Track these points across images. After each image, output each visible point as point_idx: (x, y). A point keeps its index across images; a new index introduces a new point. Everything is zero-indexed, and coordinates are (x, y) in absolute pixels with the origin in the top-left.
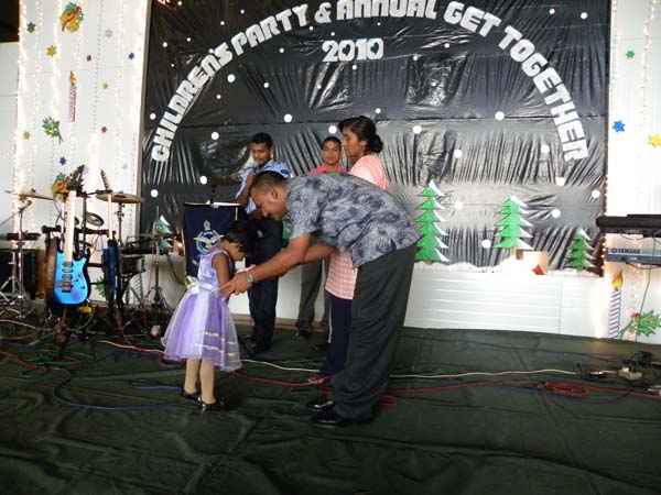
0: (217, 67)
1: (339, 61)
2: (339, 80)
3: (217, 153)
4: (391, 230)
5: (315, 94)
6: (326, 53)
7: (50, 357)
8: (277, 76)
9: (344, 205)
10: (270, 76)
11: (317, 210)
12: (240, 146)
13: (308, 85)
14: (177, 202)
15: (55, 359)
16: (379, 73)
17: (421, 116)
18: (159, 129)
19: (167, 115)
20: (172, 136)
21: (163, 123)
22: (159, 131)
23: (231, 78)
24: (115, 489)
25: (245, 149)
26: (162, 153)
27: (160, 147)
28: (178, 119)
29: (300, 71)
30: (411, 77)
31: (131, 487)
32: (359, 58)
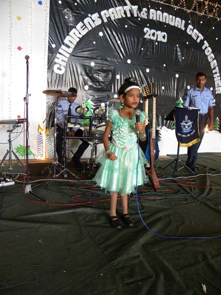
0: (93, 26)
1: (150, 39)
6: (146, 34)
19: (63, 47)
20: (66, 60)
21: (60, 51)
22: (58, 55)
23: (101, 34)
26: (60, 69)
27: (59, 65)
28: (70, 50)
32: (158, 40)
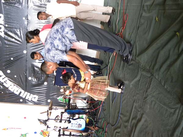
0: (4, 76)
1: (4, 31)
2: (11, 32)
3: (36, 78)
4: (67, 29)
5: (16, 41)
7: (102, 132)
8: (8, 55)
9: (57, 42)
10: (8, 57)
11: (59, 51)
12: (34, 69)
13: (13, 44)
14: (53, 93)
15: (103, 130)
16: (9, 17)
17: (27, 2)
18: (26, 98)
19: (21, 95)
20: (29, 94)
21: (24, 97)
22: (27, 98)
23: (9, 71)
24: (147, 99)
25: (35, 68)
26: (35, 98)
27: (33, 98)
28: (23, 91)
29: (7, 46)
30: (11, 4)
31: (147, 94)
32: (3, 24)
